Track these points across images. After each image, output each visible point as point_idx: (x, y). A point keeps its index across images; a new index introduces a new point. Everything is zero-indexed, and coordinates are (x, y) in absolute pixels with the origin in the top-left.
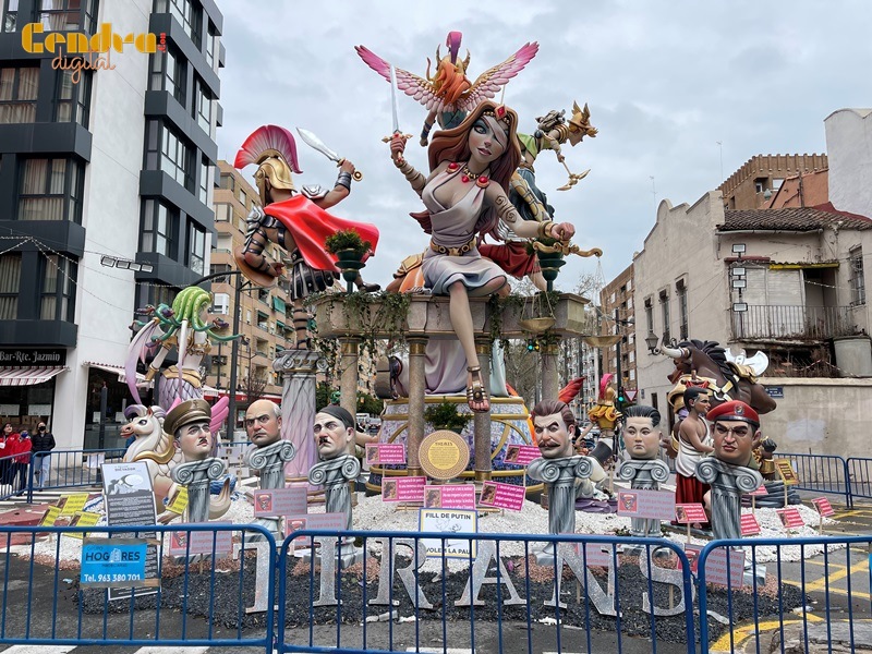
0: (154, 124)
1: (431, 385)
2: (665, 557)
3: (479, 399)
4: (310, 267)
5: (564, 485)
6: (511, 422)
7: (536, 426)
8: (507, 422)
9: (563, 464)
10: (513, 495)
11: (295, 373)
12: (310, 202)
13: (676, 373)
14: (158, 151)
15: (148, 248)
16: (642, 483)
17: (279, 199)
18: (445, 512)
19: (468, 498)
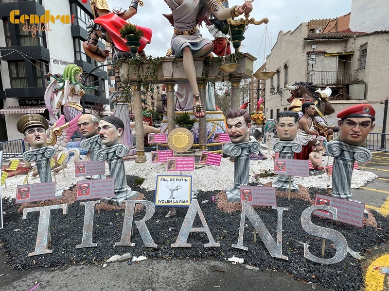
0: (73, 5)
1: (182, 107)
2: (296, 192)
3: (199, 111)
4: (119, 50)
5: (243, 158)
6: (217, 122)
7: (228, 125)
8: (215, 122)
9: (243, 146)
10: (216, 158)
11: (118, 102)
12: (116, 16)
13: (291, 98)
14: (77, 17)
15: (78, 59)
16: (286, 153)
17: (101, 15)
18: (172, 178)
19: (190, 164)
